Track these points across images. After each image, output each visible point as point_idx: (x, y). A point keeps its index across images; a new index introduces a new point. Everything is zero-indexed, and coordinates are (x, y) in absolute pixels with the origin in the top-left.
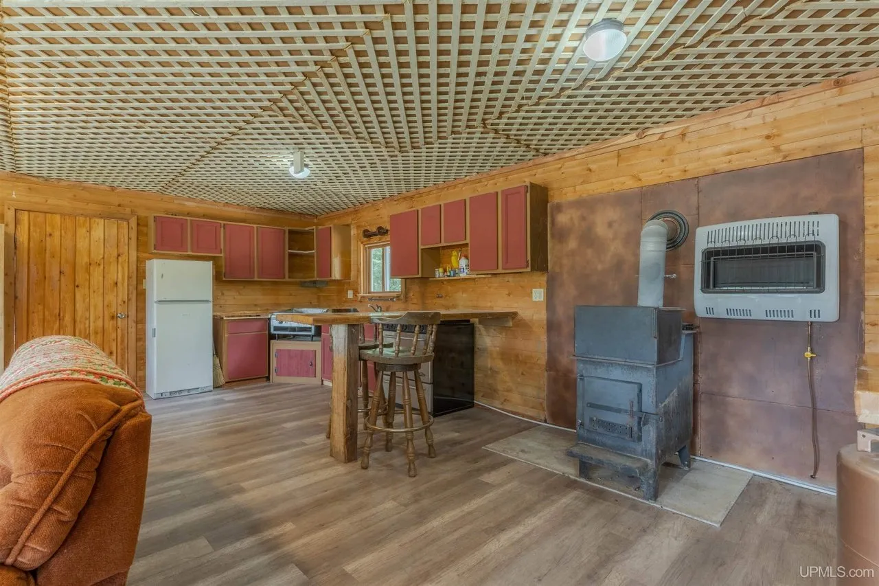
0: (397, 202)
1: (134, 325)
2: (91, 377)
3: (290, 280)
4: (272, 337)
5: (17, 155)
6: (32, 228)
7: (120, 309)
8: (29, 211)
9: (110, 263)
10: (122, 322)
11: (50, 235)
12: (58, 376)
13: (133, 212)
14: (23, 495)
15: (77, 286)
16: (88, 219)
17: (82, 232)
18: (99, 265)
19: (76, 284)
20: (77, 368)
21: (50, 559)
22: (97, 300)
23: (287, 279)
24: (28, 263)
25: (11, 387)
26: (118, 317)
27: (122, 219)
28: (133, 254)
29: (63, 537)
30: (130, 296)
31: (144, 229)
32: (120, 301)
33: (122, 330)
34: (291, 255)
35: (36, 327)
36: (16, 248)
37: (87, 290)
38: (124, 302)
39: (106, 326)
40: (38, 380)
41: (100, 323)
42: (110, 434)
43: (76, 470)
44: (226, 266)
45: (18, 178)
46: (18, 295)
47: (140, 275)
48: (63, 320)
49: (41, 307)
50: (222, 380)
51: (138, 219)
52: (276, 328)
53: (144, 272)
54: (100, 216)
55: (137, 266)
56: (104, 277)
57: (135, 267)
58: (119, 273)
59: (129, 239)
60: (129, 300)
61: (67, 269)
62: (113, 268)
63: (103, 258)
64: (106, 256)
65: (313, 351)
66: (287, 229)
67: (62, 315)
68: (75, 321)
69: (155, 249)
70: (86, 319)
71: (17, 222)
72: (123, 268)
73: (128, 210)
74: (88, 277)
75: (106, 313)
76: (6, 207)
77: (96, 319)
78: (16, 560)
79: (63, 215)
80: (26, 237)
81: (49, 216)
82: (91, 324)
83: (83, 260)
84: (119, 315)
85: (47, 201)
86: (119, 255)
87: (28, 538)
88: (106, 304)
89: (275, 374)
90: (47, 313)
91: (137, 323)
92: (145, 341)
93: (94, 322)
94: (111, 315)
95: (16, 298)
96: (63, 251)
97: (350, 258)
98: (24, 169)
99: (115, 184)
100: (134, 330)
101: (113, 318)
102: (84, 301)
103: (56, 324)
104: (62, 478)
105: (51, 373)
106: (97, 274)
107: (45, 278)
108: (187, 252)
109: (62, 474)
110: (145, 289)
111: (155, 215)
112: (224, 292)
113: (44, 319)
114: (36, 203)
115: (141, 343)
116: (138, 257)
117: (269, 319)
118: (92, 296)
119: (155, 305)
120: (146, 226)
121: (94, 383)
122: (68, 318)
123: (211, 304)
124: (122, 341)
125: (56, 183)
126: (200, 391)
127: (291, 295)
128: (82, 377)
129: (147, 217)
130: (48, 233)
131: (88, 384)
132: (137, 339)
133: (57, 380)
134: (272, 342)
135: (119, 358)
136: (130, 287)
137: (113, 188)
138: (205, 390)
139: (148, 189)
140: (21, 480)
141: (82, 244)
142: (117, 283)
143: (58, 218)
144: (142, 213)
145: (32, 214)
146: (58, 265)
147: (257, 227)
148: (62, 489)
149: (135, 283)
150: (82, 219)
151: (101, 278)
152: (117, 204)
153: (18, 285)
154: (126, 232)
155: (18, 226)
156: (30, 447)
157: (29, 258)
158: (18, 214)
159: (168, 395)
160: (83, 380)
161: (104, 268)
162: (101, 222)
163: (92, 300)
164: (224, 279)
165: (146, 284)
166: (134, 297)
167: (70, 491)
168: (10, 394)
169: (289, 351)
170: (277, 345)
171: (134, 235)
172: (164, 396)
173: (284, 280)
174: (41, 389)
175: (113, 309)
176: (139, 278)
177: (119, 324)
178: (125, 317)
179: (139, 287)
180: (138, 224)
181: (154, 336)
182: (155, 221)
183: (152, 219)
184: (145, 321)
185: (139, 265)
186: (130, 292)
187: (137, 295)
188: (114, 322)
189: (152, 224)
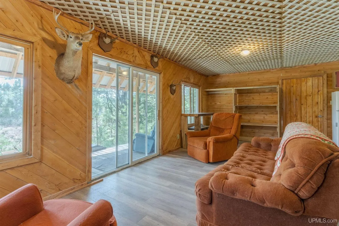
1: (326, 121)
2: (318, 139)
5: (283, 61)
6: (287, 85)
7: (319, 114)
8: (286, 79)
9: (315, 95)
10: (320, 119)
11: (293, 86)
12: (306, 136)
13: (325, 72)
14: (300, 173)
15: (302, 104)
16: (306, 79)
17: (304, 84)
18: (310, 96)
19: (302, 103)
20: (313, 134)
21: (309, 198)
22: (309, 110)
24: (286, 97)
25: (291, 137)
26: (318, 117)
27: (320, 76)
28: (325, 90)
29: (313, 193)
30: (324, 108)
31: (331, 79)
32: (319, 110)
33: (320, 123)
35: (288, 119)
36: (282, 92)
37: (306, 106)
38: (321, 111)
39: (314, 120)
40: (300, 136)
41: (311, 119)
42: (330, 162)
43: (317, 171)
45: (282, 69)
46: (283, 108)
47: (329, 99)
48: (297, 117)
49: (290, 112)
51: (327, 75)
54: (311, 76)
55: (327, 95)
56: (312, 100)
57: (326, 96)
58: (319, 99)
59: (323, 84)
60: (323, 109)
61: (298, 98)
62: (316, 96)
63: (312, 93)
64: (313, 92)
67: (297, 115)
68: (301, 117)
69: (336, 87)
70: (305, 117)
71: (282, 84)
72: (321, 96)
73: (323, 72)
74: (306, 101)
75: (313, 115)
76: (279, 79)
77: (310, 117)
78: (298, 193)
79: (297, 79)
80: (285, 88)
81: (292, 80)
82: (307, 119)
83: (304, 94)
84: (319, 116)
85: (291, 75)
86: (319, 91)
87: (301, 188)
88: (313, 111)
90: (292, 114)
91: (327, 120)
92: (331, 128)
93: (309, 118)
95: (282, 109)
96: (297, 92)
98: (284, 66)
99: (317, 62)
100: (326, 122)
101: (316, 117)
102: (305, 110)
103: (295, 118)
104: (312, 172)
105: (304, 134)
106: (309, 99)
107: (291, 102)
109: (312, 171)
110: (331, 105)
111: (336, 71)
113: (291, 117)
114: (288, 76)
116: (327, 91)
118: (308, 108)
119: (337, 112)
120: (332, 77)
121: (320, 141)
122: (299, 116)
124: (321, 127)
125: (294, 68)
128: (315, 138)
129: (332, 73)
130: (292, 86)
131: (318, 141)
132: (327, 126)
133: (306, 137)
136: (324, 104)
137: (316, 64)
139: (332, 60)
140: (299, 167)
141: (304, 89)
142: (318, 103)
143: (295, 80)
144: (329, 72)
145: (287, 80)
146: (295, 97)
148: (312, 176)
150: (303, 79)
151: (311, 101)
152: (317, 70)
153: (283, 105)
154: (322, 81)
155: (283, 85)
156: (301, 158)
157: (286, 95)
158: (283, 81)
160: (315, 139)
161: (312, 97)
162: (311, 79)
163: (308, 110)
165: (332, 103)
166: (326, 109)
167: (315, 178)
168: (292, 139)
171: (325, 82)
174: (302, 139)
175: (316, 113)
176: (328, 100)
177: (319, 120)
178: (322, 117)
179: (328, 104)
180: (327, 77)
181: (337, 126)
182: (336, 74)
183: (335, 74)
184: (332, 119)
185: (328, 95)
186: (324, 106)
187: (327, 107)
188: (317, 119)
189: (334, 76)
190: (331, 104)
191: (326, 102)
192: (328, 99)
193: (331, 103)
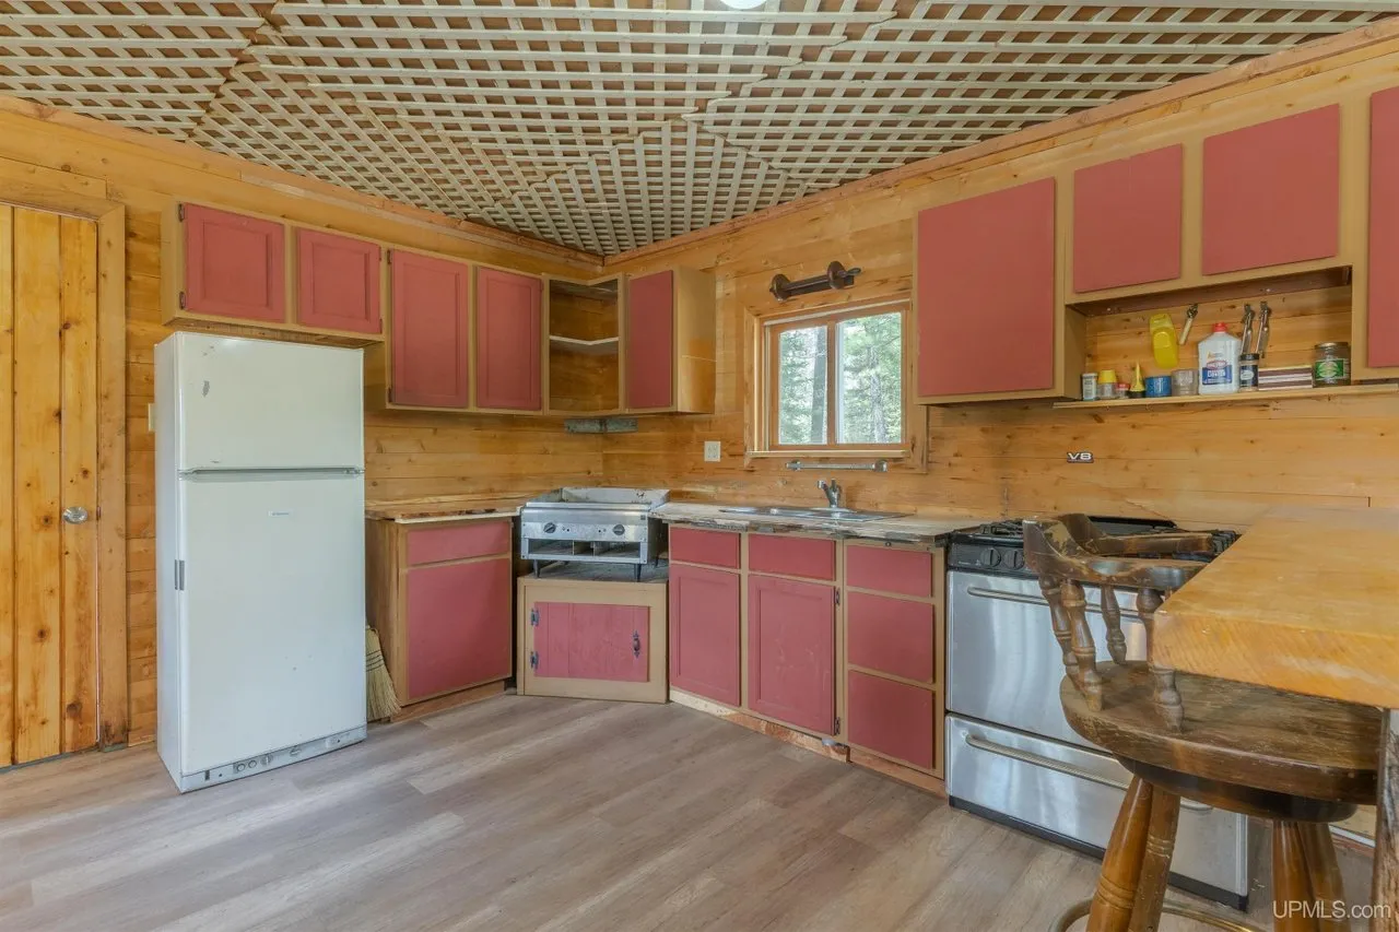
0: (891, 191)
1: (119, 544)
3: (555, 413)
4: (521, 569)
7: (68, 502)
9: (37, 347)
10: (77, 537)
13: (112, 195)
23: (546, 411)
26: (62, 520)
27: (88, 215)
28: (115, 325)
30: (105, 452)
31: (149, 251)
32: (71, 470)
33: (79, 561)
34: (556, 351)
38: (85, 473)
39: (23, 549)
44: (393, 368)
47: (138, 389)
50: (391, 703)
51: (127, 218)
52: (537, 545)
53: (150, 381)
55: (127, 363)
56: (14, 393)
57: (119, 365)
58: (67, 381)
59: (100, 276)
60: (101, 465)
62: (46, 365)
63: (12, 331)
64: (19, 325)
65: (641, 608)
66: (545, 277)
69: (181, 309)
72: (81, 368)
73: (96, 189)
75: (22, 506)
84: (67, 513)
86: (66, 326)
88: (22, 478)
89: (530, 670)
91: (126, 538)
94: (42, 514)
97: (714, 357)
100: (118, 558)
101: (47, 521)
108: (282, 321)
110: (152, 435)
111: (180, 200)
112: (385, 443)
115: (143, 596)
116: (128, 336)
117: (517, 520)
119: (182, 484)
120: (156, 240)
123: (360, 480)
124: (81, 595)
126: (328, 746)
127: (546, 452)
129: (154, 213)
132: (128, 583)
134: (523, 581)
135: (71, 643)
136: (104, 427)
138: (345, 740)
142: (59, 414)
144: (142, 201)
147: (475, 268)
149: (120, 413)
152: (61, 165)
154: (91, 253)
159: (229, 774)
164: (389, 406)
165: (156, 419)
166: (117, 457)
169: (572, 607)
170: (534, 591)
171: (114, 265)
172: (214, 779)
173: (540, 413)
175: (48, 497)
176: (132, 399)
177: (70, 543)
178: (88, 519)
179: (135, 423)
180: (129, 234)
181: (181, 588)
182: (181, 220)
183: (174, 214)
184: (154, 530)
185: (133, 359)
186: (104, 441)
187: (127, 450)
188: (52, 536)
189: (173, 231)
190: (150, 429)
191: (119, 413)
192: (133, 391)
193: (153, 425)
